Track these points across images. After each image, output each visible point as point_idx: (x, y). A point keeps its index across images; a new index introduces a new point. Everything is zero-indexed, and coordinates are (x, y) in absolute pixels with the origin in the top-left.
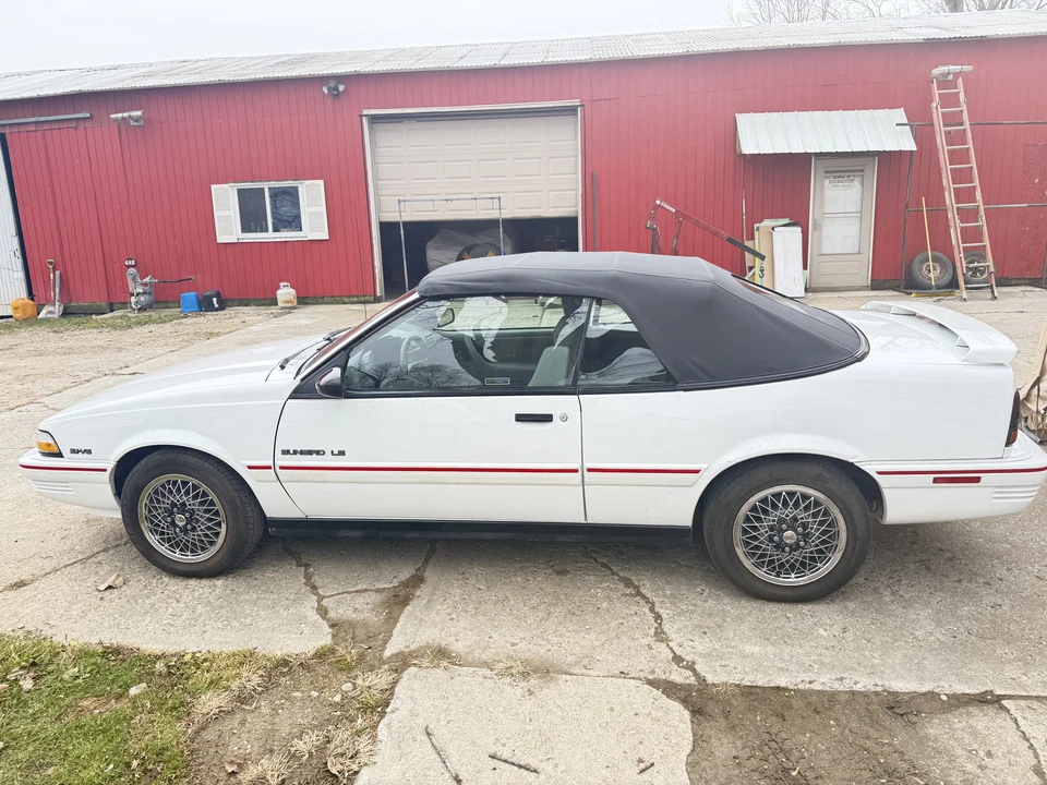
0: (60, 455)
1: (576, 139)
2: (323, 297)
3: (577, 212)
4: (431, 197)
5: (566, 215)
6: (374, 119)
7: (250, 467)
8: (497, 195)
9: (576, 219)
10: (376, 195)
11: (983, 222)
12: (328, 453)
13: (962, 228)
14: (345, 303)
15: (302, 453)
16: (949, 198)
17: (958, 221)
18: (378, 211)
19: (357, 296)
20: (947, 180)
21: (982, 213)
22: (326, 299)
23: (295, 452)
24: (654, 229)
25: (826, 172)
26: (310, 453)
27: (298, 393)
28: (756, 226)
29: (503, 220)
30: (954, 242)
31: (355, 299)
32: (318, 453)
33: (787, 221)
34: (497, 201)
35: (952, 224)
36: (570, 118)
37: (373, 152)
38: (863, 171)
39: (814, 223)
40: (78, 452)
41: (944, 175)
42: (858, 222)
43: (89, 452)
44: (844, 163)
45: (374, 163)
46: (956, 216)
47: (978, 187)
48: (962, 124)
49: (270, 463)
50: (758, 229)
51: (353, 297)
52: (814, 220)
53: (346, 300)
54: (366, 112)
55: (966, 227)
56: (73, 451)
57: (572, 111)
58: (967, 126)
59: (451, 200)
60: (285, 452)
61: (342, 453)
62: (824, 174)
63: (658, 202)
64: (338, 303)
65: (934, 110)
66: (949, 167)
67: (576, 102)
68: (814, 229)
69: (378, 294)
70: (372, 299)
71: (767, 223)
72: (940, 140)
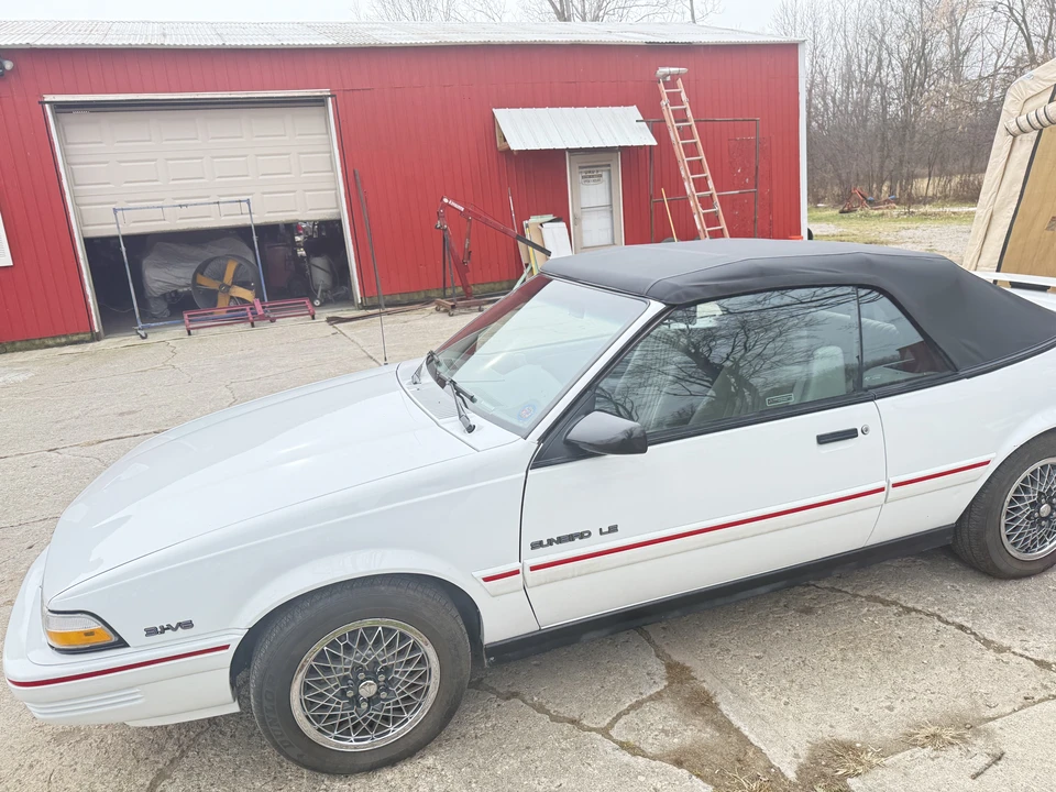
0: (121, 643)
1: (328, 132)
2: (13, 343)
3: (339, 214)
4: (160, 203)
5: (327, 217)
6: (60, 108)
7: (487, 579)
8: (245, 198)
9: (339, 222)
10: (76, 205)
11: (718, 208)
12: (595, 533)
13: (704, 214)
14: (48, 347)
15: (560, 540)
16: (689, 188)
17: (700, 209)
18: (81, 224)
19: (65, 336)
20: (684, 171)
21: (716, 199)
22: (18, 344)
23: (550, 542)
24: (445, 230)
25: (580, 167)
26: (571, 538)
27: (540, 461)
28: (525, 223)
29: (255, 227)
30: (699, 227)
31: (63, 340)
32: (581, 536)
33: (551, 217)
34: (245, 205)
35: (695, 211)
36: (317, 110)
37: (63, 151)
38: (609, 165)
39: (575, 218)
40: (163, 630)
41: (681, 168)
42: (609, 215)
43: (188, 625)
44: (594, 158)
45: (67, 164)
46: (699, 205)
47: (710, 177)
48: (686, 121)
49: (515, 566)
50: (527, 226)
51: (59, 337)
52: (574, 216)
53: (50, 342)
54: (48, 98)
55: (708, 213)
56: (151, 632)
57: (319, 102)
58: (692, 122)
59: (186, 206)
60: (536, 545)
61: (613, 529)
62: (578, 170)
63: (446, 200)
64: (38, 347)
65: (664, 108)
66: (686, 159)
67: (326, 92)
68: (575, 224)
69: (97, 330)
70: (87, 336)
71: (534, 220)
72: (674, 135)
